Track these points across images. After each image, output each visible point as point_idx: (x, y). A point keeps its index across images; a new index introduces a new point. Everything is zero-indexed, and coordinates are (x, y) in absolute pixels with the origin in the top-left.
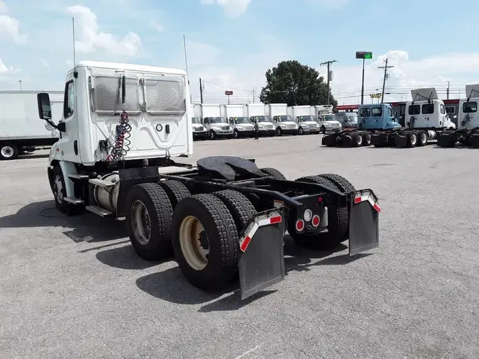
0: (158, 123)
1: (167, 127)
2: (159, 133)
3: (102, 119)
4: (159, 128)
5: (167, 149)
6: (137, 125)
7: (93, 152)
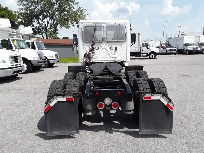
0: (112, 46)
1: (116, 48)
2: (111, 50)
3: (86, 44)
4: (112, 48)
5: (115, 58)
6: (101, 47)
7: (82, 58)
